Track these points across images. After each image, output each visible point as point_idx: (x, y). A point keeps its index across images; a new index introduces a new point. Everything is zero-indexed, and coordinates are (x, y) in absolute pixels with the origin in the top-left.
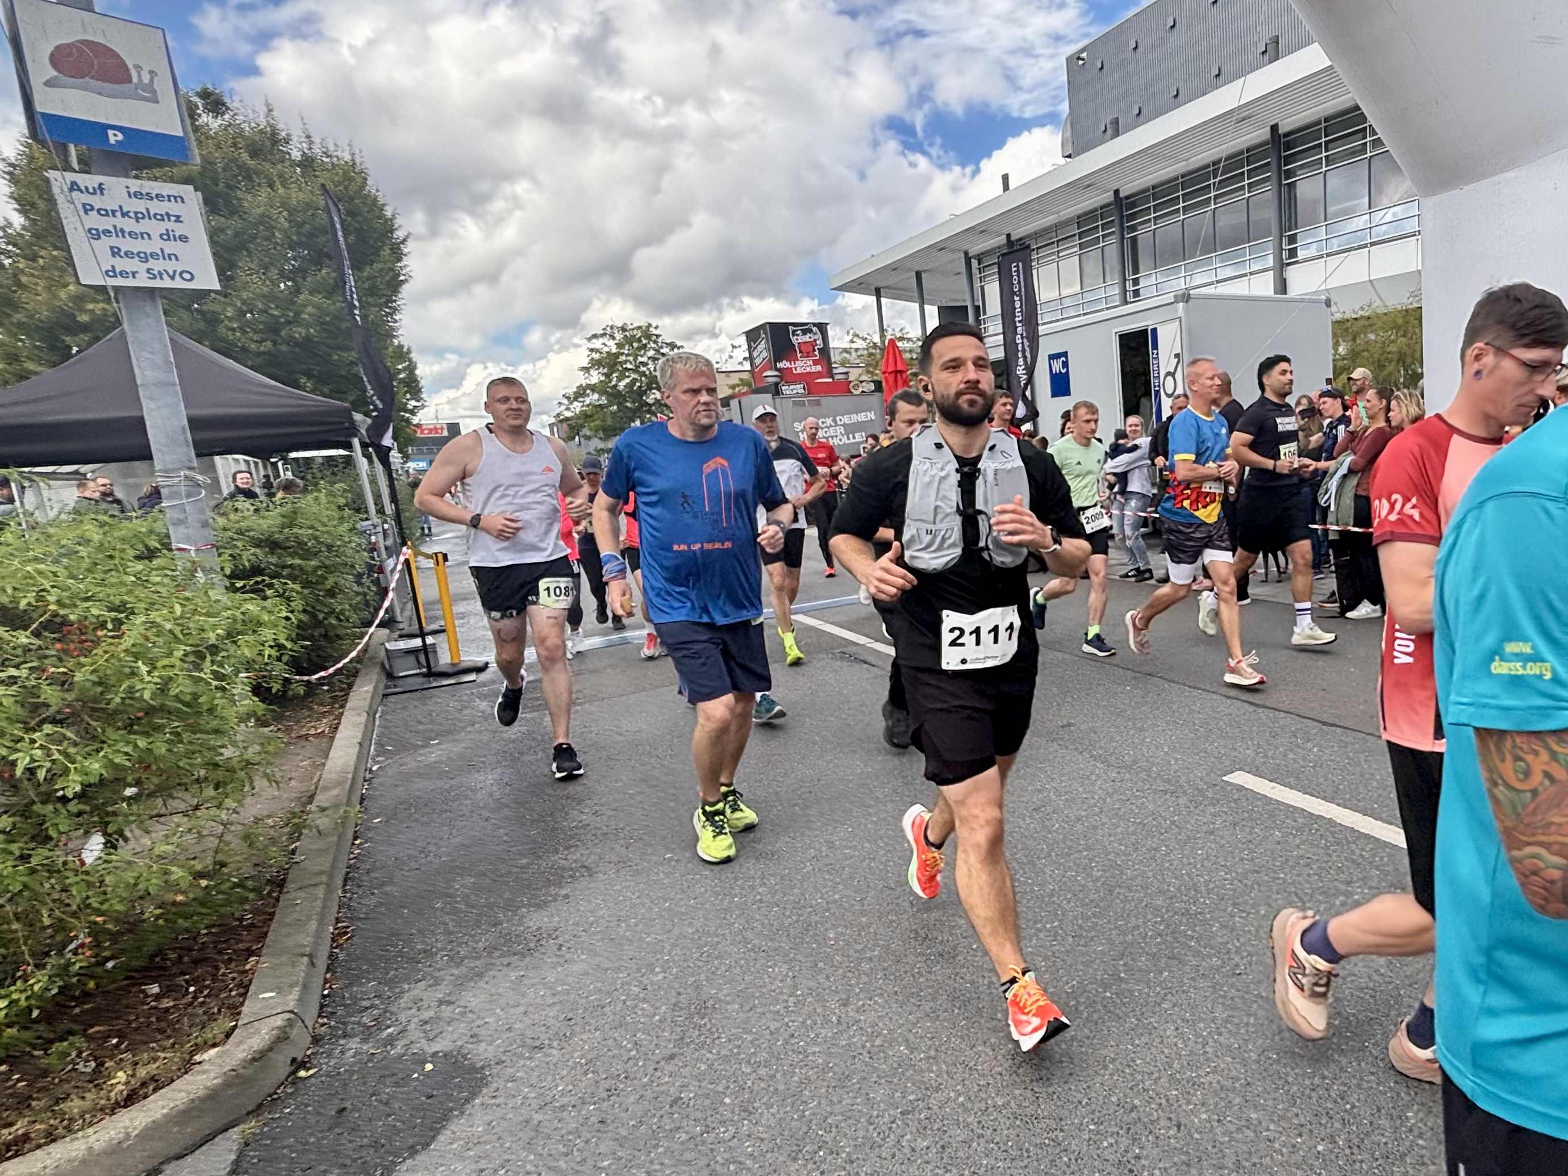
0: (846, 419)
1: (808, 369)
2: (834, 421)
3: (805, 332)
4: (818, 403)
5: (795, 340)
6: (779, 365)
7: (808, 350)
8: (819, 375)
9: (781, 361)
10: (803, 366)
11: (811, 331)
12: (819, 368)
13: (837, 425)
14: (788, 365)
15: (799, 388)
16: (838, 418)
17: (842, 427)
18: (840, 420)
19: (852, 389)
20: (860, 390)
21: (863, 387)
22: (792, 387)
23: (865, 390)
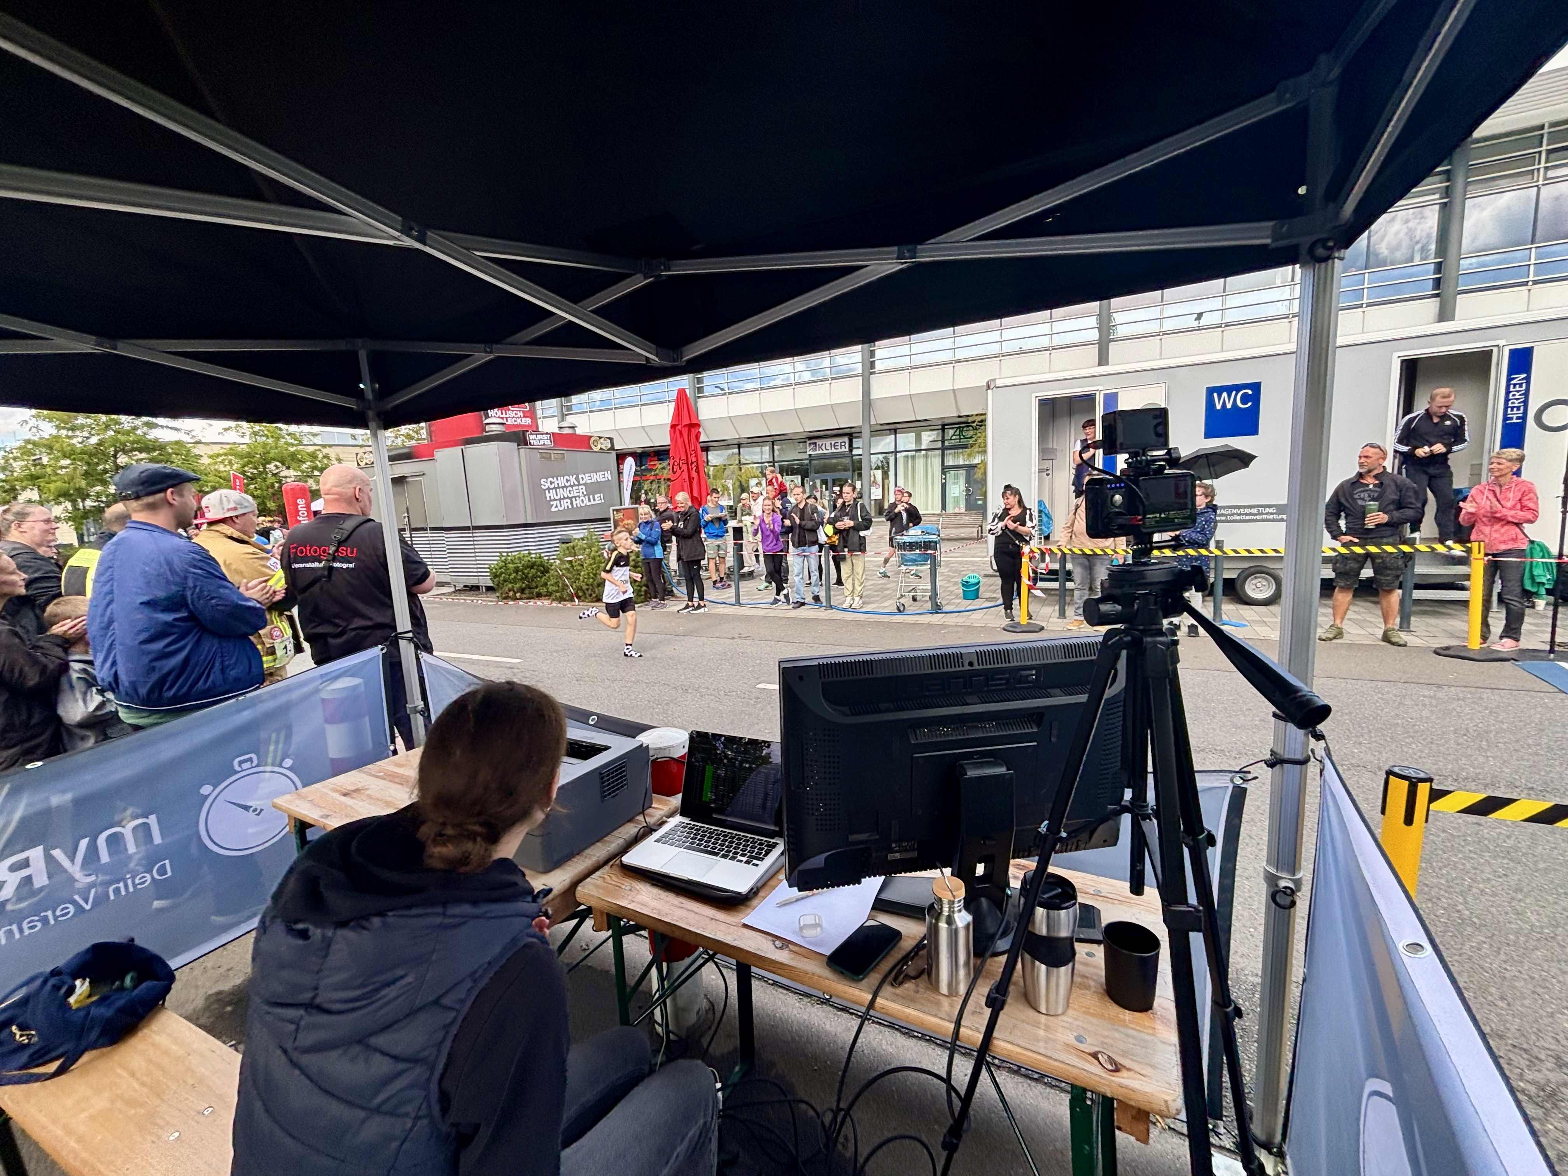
0: (586, 478)
1: (519, 421)
2: (577, 479)
13: (579, 485)
16: (580, 476)
17: (584, 488)
18: (583, 479)
19: (592, 446)
20: (599, 447)
21: (601, 443)
22: (539, 437)
23: (603, 447)
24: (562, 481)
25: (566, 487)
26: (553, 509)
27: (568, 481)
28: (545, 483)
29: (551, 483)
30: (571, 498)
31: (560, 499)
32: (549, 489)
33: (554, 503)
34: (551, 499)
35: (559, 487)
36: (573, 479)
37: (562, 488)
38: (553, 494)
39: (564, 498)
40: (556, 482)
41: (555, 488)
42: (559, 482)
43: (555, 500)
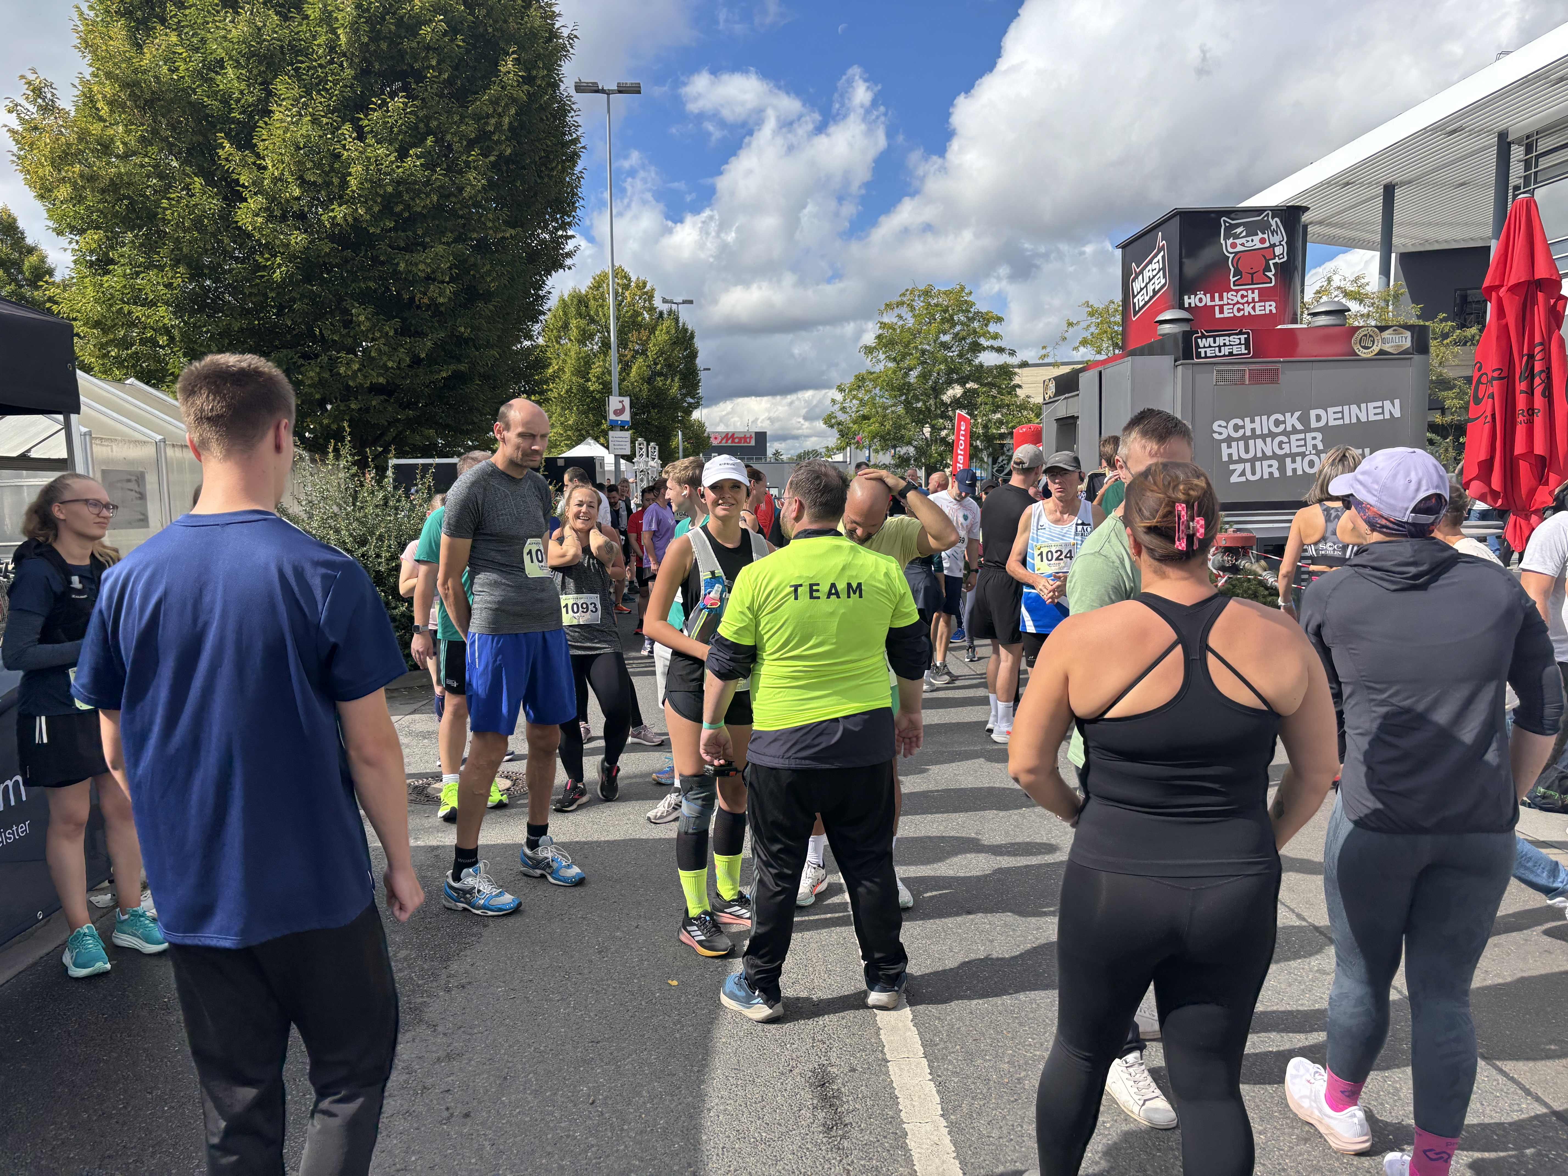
0: (1331, 417)
1: (1248, 309)
4: (1270, 377)
6: (1190, 301)
9: (1192, 292)
10: (1238, 301)
11: (1265, 227)
12: (1271, 307)
13: (1308, 429)
14: (1207, 300)
16: (1313, 413)
17: (1319, 436)
18: (1318, 418)
19: (1357, 348)
20: (1376, 349)
21: (1384, 341)
22: (1220, 341)
23: (1387, 347)
24: (1263, 424)
25: (1273, 435)
26: (1234, 479)
27: (1277, 423)
28: (1222, 429)
29: (1236, 428)
30: (1281, 459)
31: (1254, 460)
32: (1229, 440)
33: (1239, 467)
34: (1231, 461)
35: (1254, 436)
36: (1292, 420)
37: (1263, 437)
38: (1236, 450)
39: (1265, 457)
40: (1249, 426)
41: (1244, 438)
42: (1257, 425)
43: (1241, 460)
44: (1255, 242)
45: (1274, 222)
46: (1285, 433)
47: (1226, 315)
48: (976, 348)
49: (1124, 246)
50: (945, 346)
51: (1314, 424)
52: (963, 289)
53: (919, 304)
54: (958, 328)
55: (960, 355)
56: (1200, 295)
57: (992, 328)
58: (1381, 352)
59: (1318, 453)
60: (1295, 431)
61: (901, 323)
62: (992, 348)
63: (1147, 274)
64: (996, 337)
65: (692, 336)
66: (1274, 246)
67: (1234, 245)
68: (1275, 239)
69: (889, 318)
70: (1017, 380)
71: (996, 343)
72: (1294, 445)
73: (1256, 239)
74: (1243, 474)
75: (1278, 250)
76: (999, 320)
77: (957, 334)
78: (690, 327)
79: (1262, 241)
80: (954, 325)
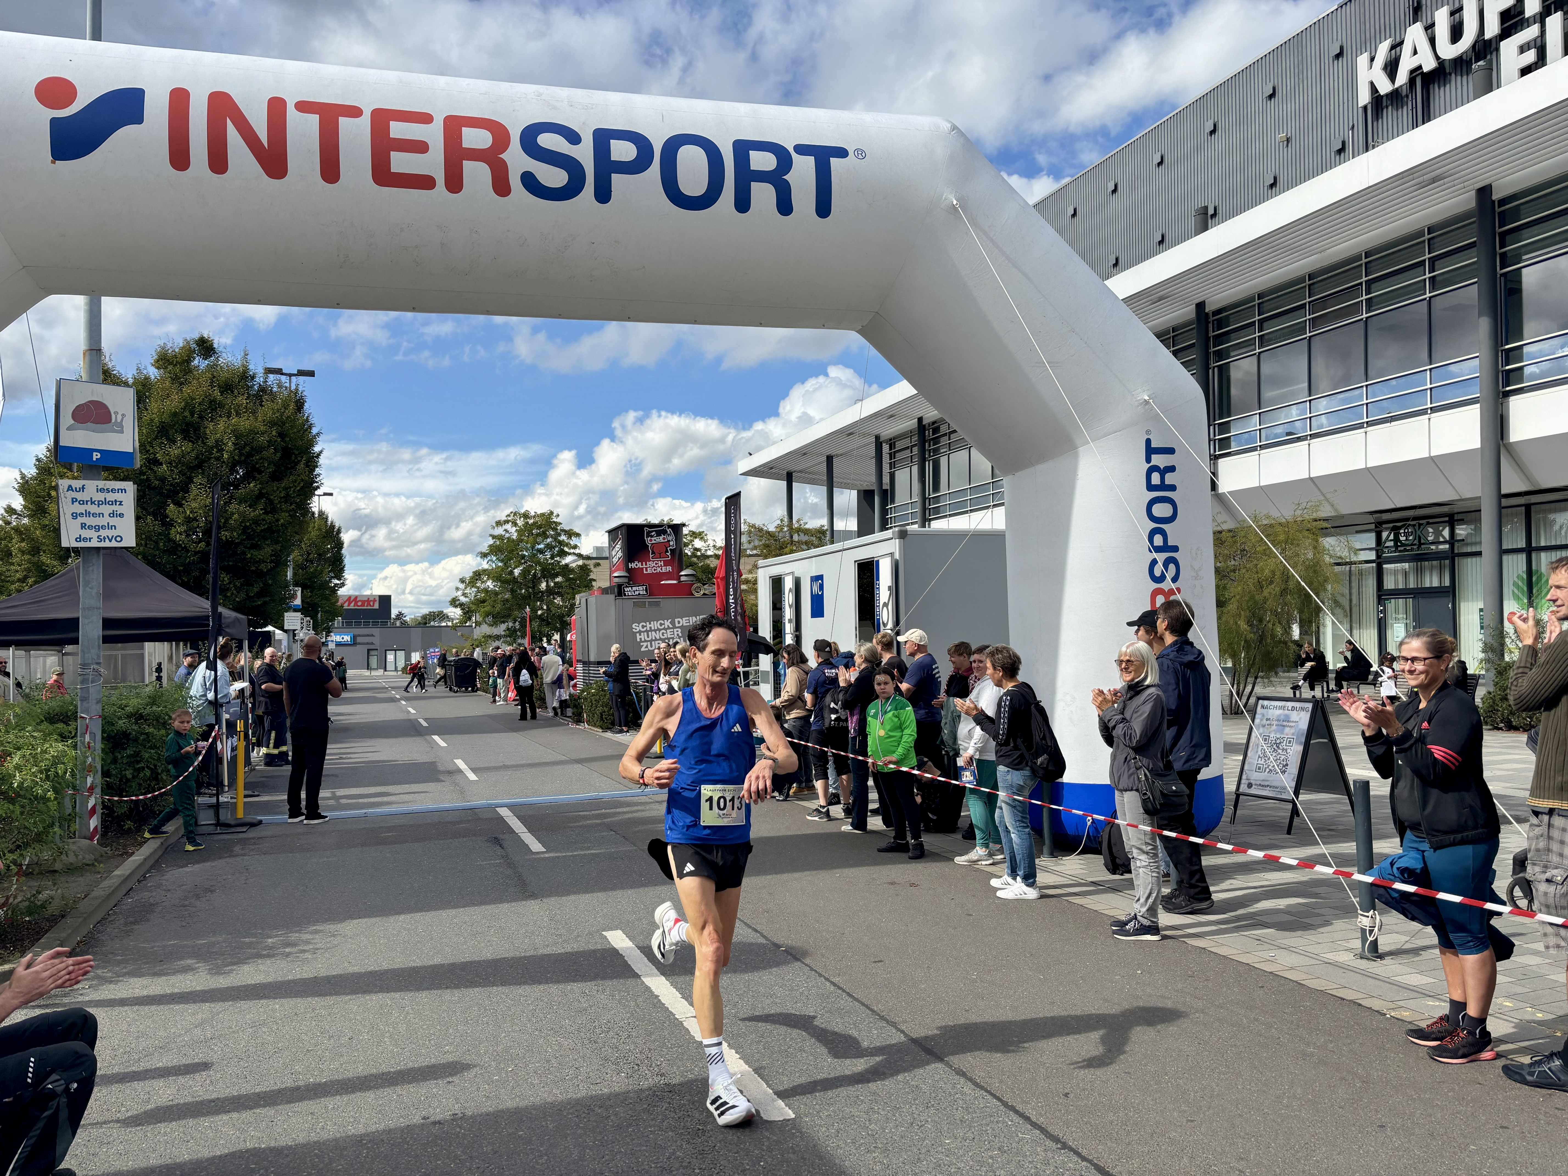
1: (659, 570)
2: (673, 623)
3: (659, 534)
4: (657, 604)
5: (649, 541)
6: (632, 565)
7: (660, 551)
8: (668, 576)
9: (632, 561)
10: (652, 566)
11: (664, 532)
12: (669, 568)
13: (674, 627)
14: (639, 565)
15: (641, 590)
16: (676, 620)
17: (679, 630)
18: (679, 622)
19: (693, 592)
20: (702, 592)
21: (705, 589)
22: (634, 588)
23: (706, 592)
24: (655, 625)
25: (659, 630)
26: (643, 649)
27: (661, 625)
28: (636, 627)
29: (643, 627)
31: (651, 641)
32: (640, 632)
33: (645, 644)
34: (641, 641)
35: (651, 630)
36: (667, 623)
37: (655, 631)
38: (643, 636)
39: (656, 640)
40: (648, 626)
41: (647, 631)
42: (652, 625)
43: (645, 641)
44: (661, 539)
45: (669, 530)
46: (664, 629)
47: (649, 571)
48: (563, 554)
49: (610, 532)
50: (541, 551)
51: (677, 625)
52: (552, 513)
53: (520, 522)
54: (549, 540)
55: (552, 557)
56: (636, 563)
57: (574, 541)
58: (704, 594)
59: (680, 638)
60: (669, 628)
61: (507, 535)
62: (574, 554)
63: (617, 549)
64: (575, 547)
65: (339, 531)
66: (669, 541)
67: (651, 540)
68: (670, 538)
69: (499, 531)
70: (592, 576)
71: (577, 551)
72: (669, 634)
73: (661, 538)
74: (647, 647)
75: (671, 543)
76: (578, 535)
77: (548, 544)
78: (337, 525)
79: (664, 539)
80: (547, 537)
